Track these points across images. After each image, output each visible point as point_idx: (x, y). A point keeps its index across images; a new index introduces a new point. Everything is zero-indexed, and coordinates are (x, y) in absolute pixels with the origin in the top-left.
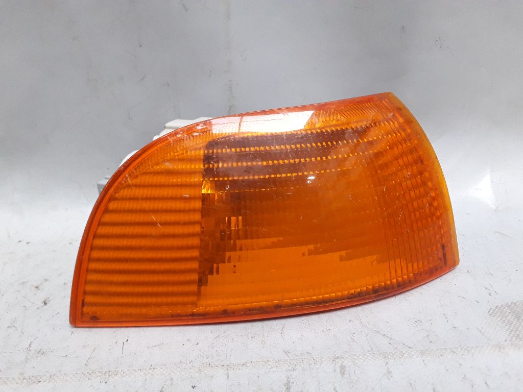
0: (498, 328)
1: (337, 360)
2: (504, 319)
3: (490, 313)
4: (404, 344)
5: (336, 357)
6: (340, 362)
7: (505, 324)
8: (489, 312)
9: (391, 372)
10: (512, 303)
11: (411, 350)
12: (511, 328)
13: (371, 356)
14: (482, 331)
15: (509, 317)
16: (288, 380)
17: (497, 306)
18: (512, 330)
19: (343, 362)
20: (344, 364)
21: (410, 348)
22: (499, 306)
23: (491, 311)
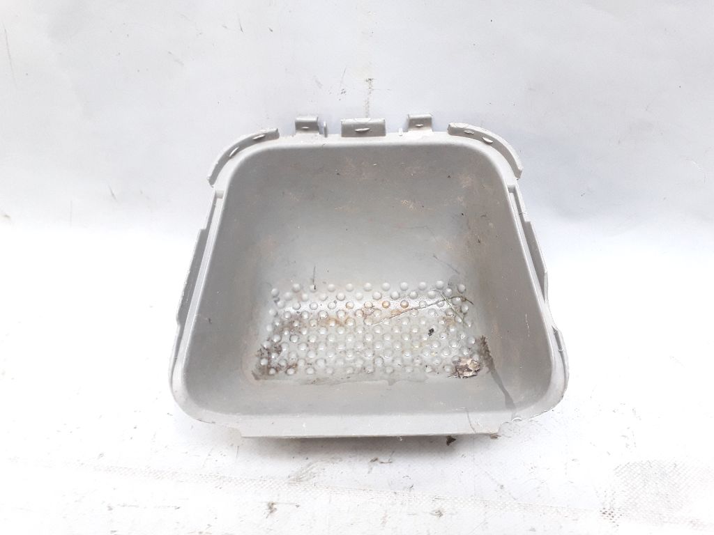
1: (437, 501)
2: (628, 481)
3: (617, 471)
4: (510, 494)
6: (440, 504)
7: (627, 488)
8: (616, 469)
9: (487, 523)
10: (648, 461)
11: (515, 502)
12: (632, 494)
13: (473, 502)
15: (636, 480)
16: (385, 514)
19: (442, 504)
20: (443, 507)
21: (515, 499)
22: (630, 464)
23: (619, 469)
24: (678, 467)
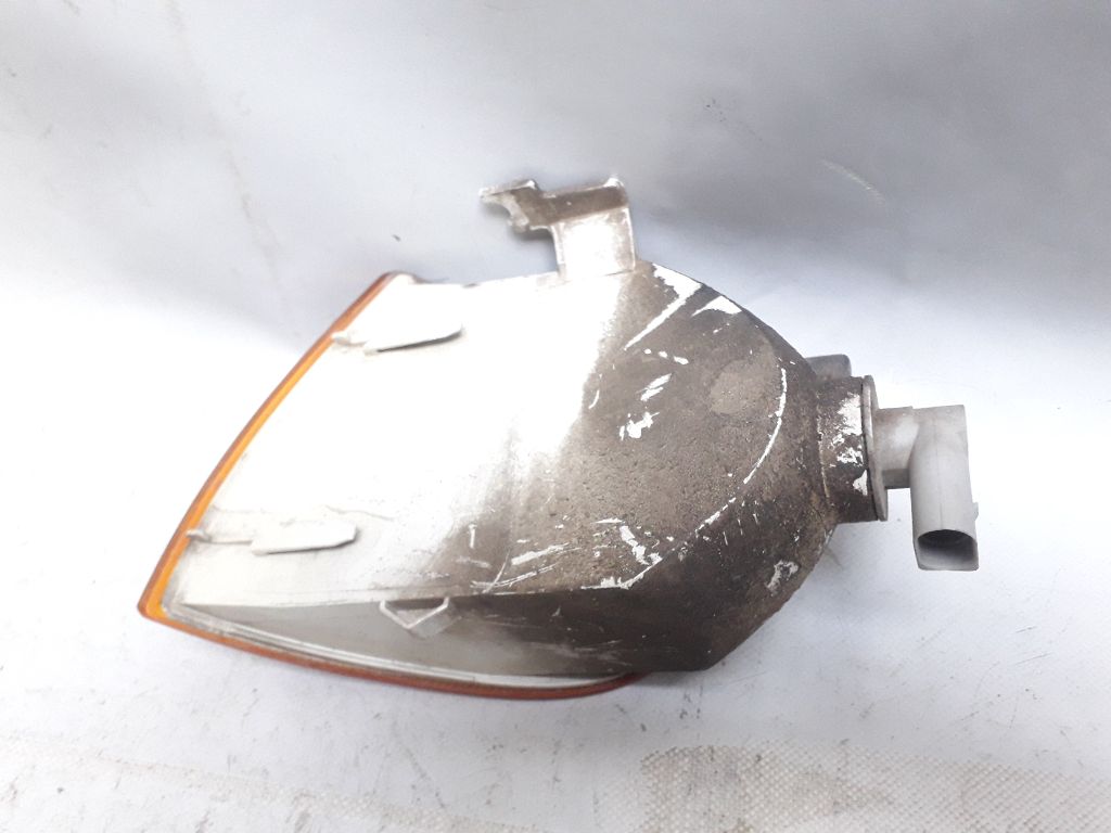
0: (636, 803)
1: (303, 800)
2: (660, 785)
3: (647, 763)
5: (304, 792)
6: (306, 805)
7: (654, 797)
8: (647, 759)
10: (711, 748)
11: (442, 810)
12: (658, 811)
13: (365, 806)
14: (601, 802)
15: (675, 783)
16: (205, 817)
17: (673, 750)
18: (656, 815)
19: (310, 806)
20: (310, 811)
21: (442, 806)
22: (677, 751)
23: (652, 759)
24: (762, 763)
